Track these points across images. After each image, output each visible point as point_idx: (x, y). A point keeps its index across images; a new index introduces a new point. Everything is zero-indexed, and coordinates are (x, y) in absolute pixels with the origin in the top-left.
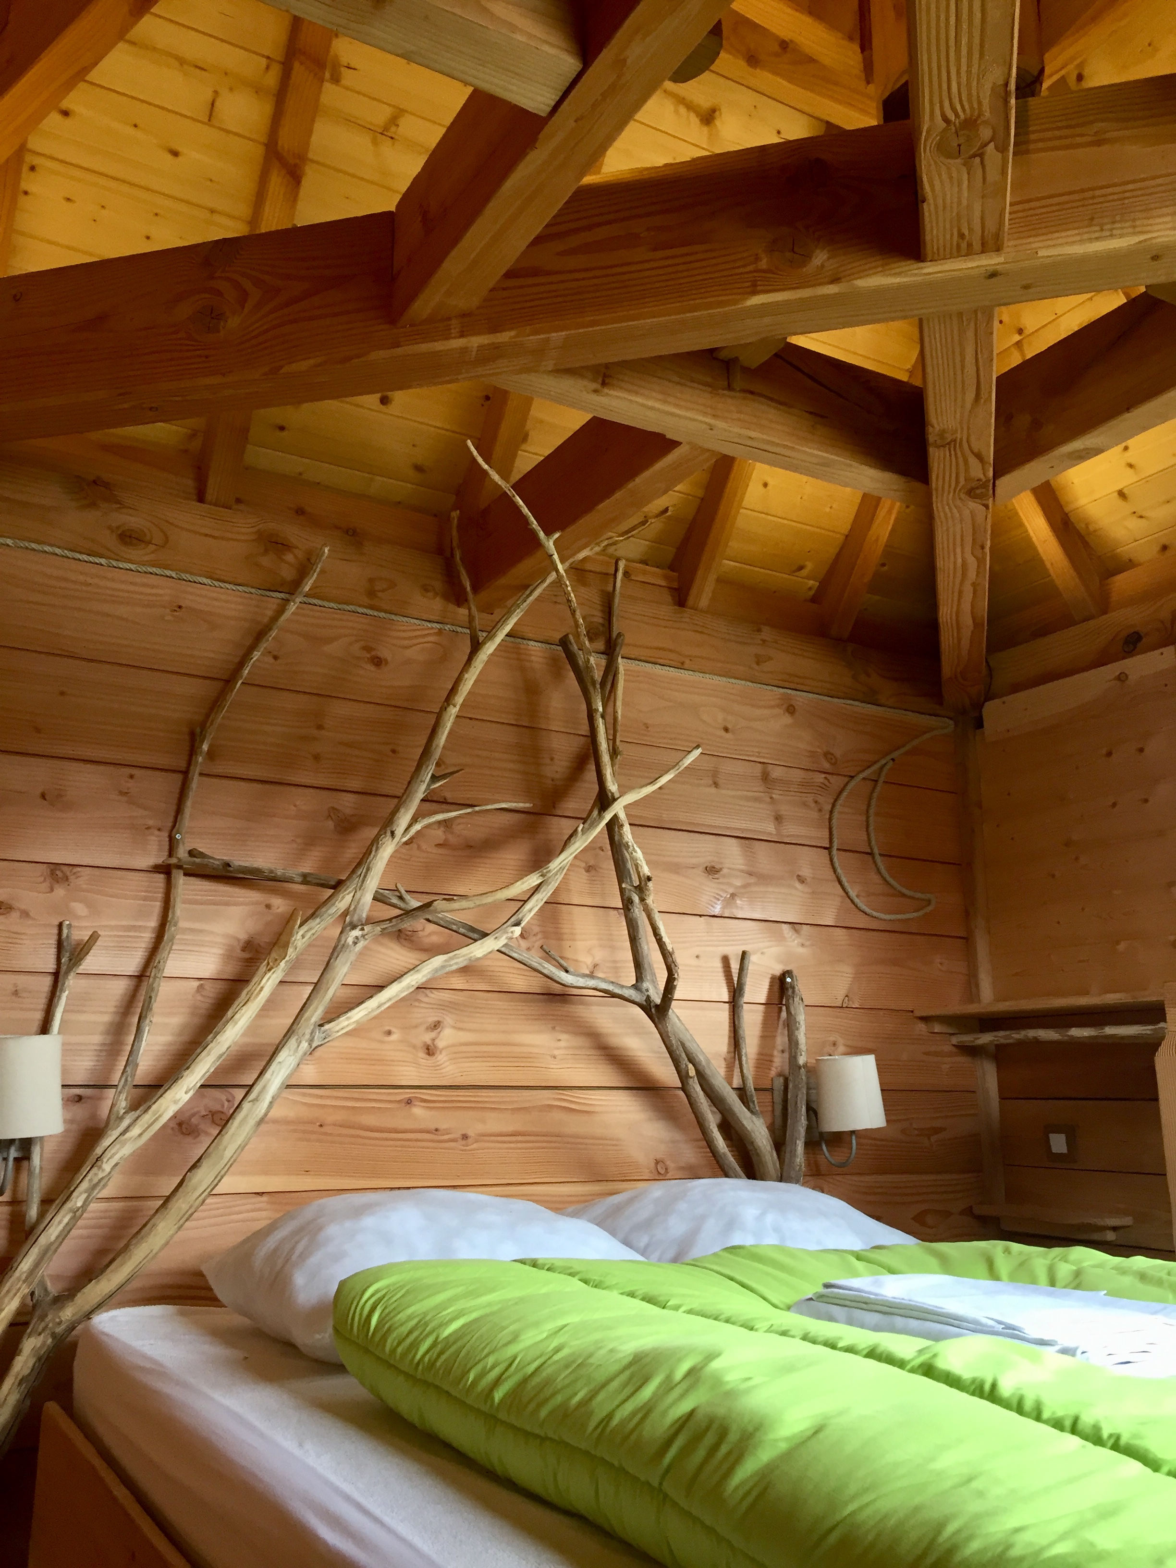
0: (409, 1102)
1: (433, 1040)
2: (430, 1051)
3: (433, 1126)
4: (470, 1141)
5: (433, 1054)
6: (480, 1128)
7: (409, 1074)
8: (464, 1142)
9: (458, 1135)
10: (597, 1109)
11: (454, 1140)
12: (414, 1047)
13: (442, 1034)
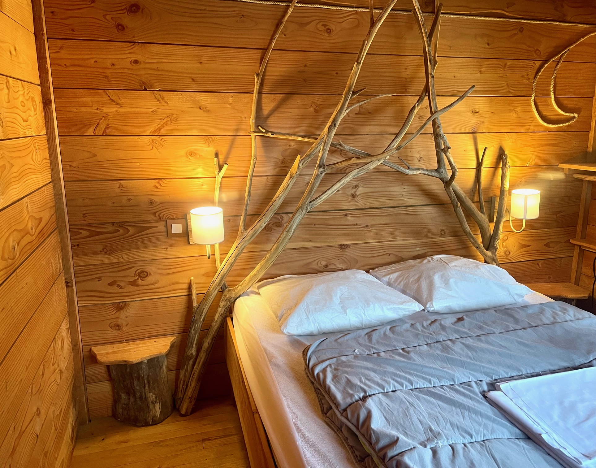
0: (346, 215)
1: (355, 192)
2: (354, 196)
3: (356, 223)
4: (369, 227)
5: (355, 197)
6: (373, 222)
7: (346, 205)
8: (367, 228)
9: (365, 225)
10: (418, 213)
11: (364, 227)
12: (348, 195)
13: (358, 190)
